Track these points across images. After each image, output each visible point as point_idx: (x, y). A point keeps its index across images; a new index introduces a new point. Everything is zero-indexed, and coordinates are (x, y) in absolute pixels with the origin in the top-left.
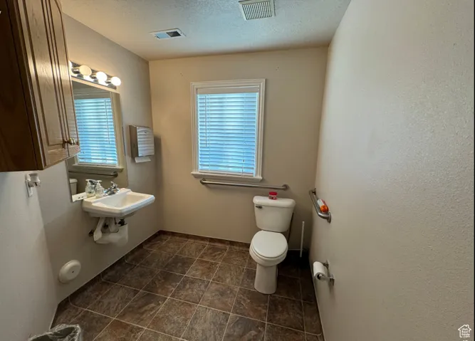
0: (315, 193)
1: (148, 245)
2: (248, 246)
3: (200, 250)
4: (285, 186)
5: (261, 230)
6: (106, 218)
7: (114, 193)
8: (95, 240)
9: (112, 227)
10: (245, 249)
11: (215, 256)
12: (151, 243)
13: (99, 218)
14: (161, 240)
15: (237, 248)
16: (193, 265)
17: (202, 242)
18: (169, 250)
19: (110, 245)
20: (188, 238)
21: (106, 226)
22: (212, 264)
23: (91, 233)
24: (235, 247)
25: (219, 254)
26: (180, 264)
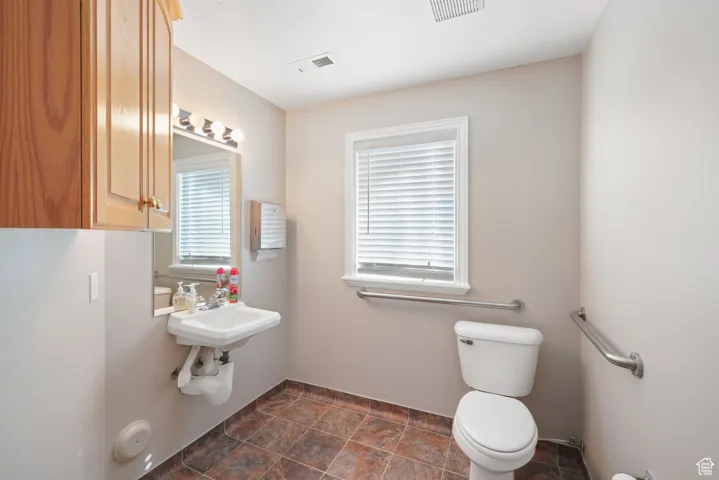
0: (583, 317)
1: (264, 406)
2: (448, 423)
3: (354, 424)
4: (516, 302)
5: (473, 389)
6: (202, 347)
7: (218, 306)
8: (179, 386)
9: (210, 365)
10: (441, 429)
11: (383, 437)
12: (270, 403)
13: (191, 347)
14: (287, 397)
15: (425, 425)
16: (341, 453)
17: (358, 407)
18: (299, 418)
19: (202, 398)
20: (333, 398)
21: (199, 363)
22: (376, 453)
23: (176, 374)
24: (420, 422)
25: (391, 435)
26: (316, 448)
